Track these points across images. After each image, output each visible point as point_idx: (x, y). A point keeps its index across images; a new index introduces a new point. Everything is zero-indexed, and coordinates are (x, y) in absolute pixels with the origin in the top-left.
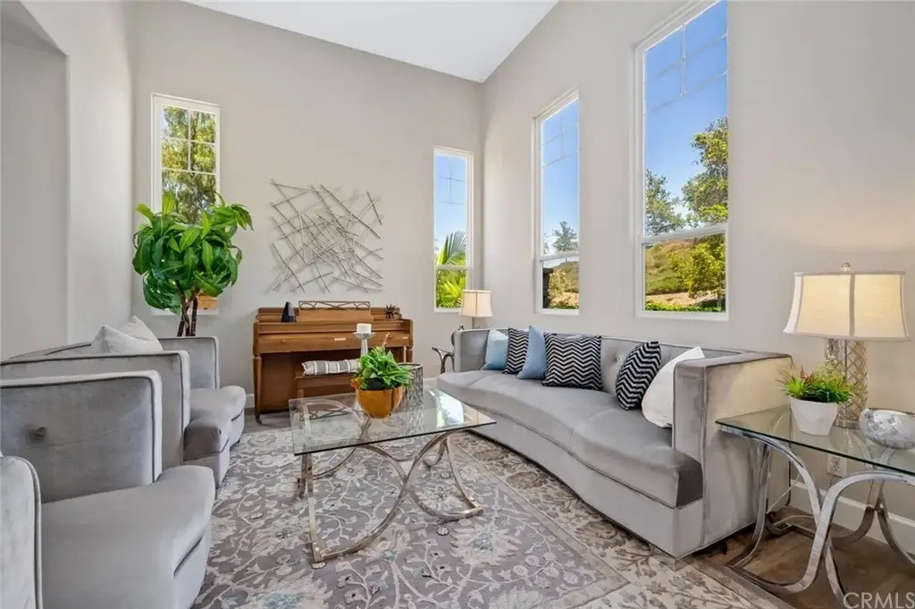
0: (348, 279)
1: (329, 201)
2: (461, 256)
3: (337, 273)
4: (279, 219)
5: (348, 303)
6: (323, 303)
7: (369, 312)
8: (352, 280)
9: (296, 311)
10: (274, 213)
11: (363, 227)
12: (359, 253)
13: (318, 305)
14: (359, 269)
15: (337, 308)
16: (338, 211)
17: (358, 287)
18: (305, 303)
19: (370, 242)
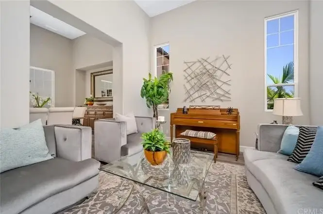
0: (213, 96)
1: (205, 64)
2: (292, 78)
3: (208, 94)
4: (187, 75)
5: (210, 106)
6: (199, 106)
7: (219, 110)
8: (215, 96)
9: (188, 109)
10: (184, 73)
11: (221, 72)
12: (219, 84)
13: (197, 107)
14: (219, 91)
15: (205, 109)
16: (209, 67)
17: (218, 99)
18: (192, 106)
19: (224, 78)
